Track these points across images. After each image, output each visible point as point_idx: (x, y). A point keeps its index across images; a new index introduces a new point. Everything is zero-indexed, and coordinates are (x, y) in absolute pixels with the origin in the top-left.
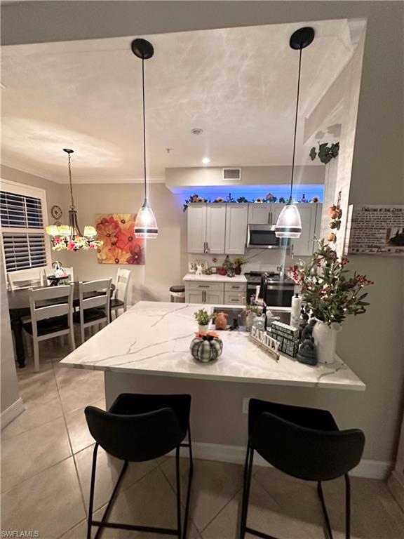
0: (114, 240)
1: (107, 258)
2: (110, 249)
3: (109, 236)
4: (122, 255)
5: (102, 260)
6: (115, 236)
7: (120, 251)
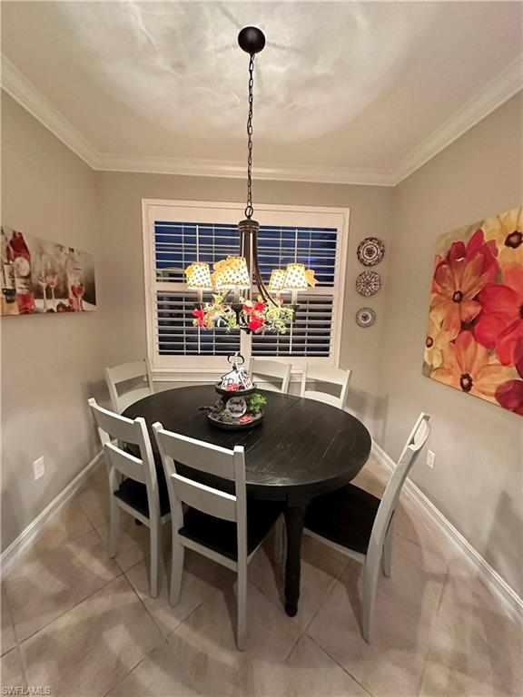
0: (472, 310)
1: (441, 367)
2: (453, 341)
3: (459, 298)
4: (485, 367)
5: (432, 369)
6: (476, 299)
7: (481, 350)
